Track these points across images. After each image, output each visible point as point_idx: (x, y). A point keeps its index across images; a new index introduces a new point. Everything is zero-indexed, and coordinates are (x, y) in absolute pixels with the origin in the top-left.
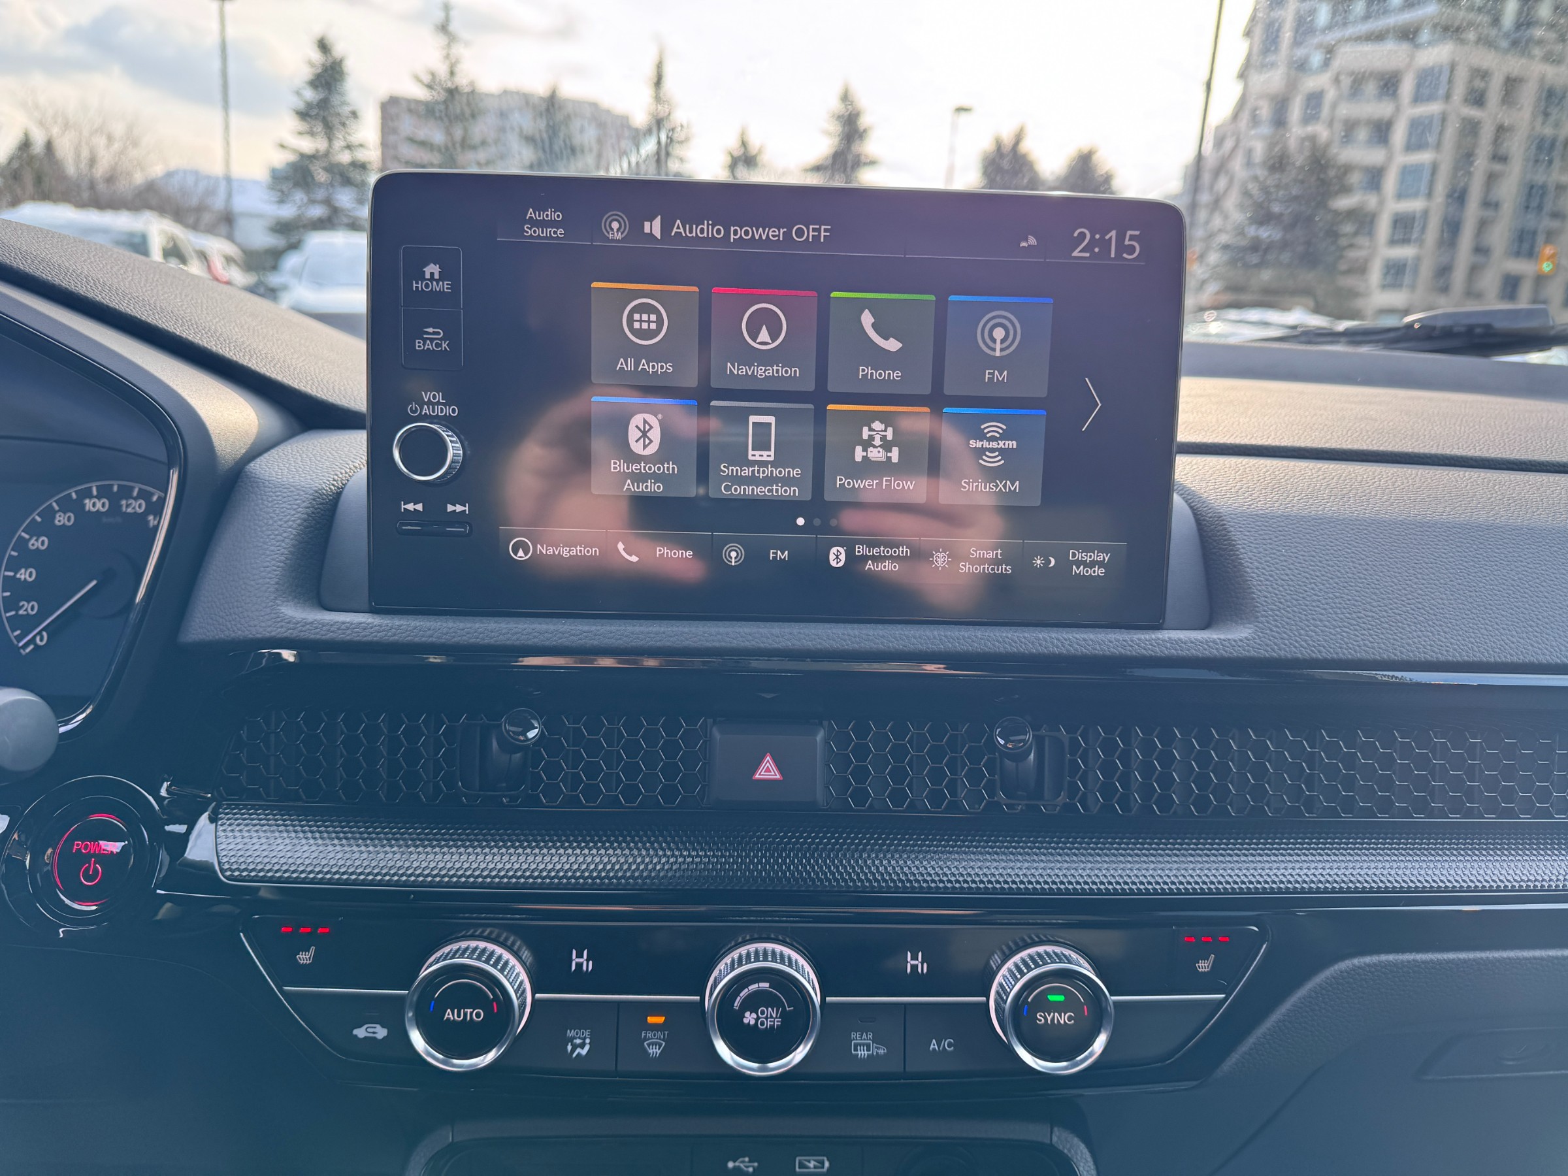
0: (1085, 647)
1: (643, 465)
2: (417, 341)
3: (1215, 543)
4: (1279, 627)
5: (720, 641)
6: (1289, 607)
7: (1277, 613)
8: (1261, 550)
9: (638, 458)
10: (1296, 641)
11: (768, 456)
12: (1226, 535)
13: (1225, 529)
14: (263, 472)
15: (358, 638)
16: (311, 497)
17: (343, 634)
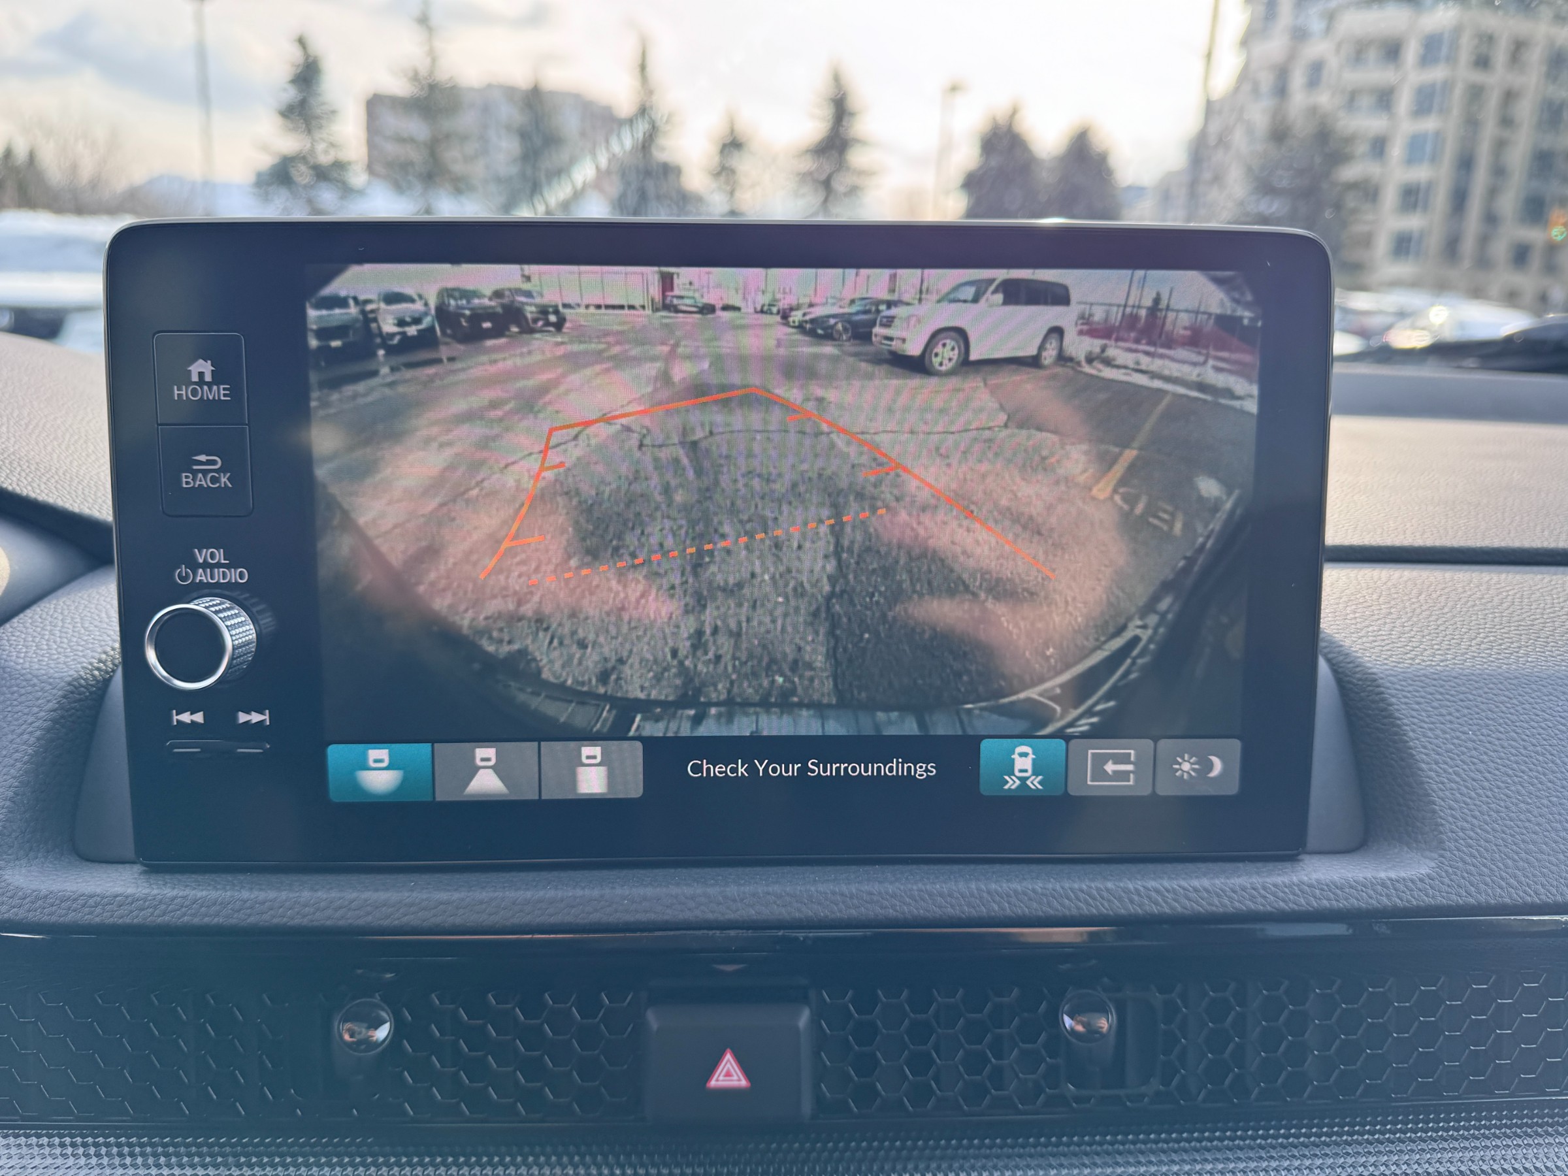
0: (1197, 903)
2: (184, 474)
4: (1474, 857)
5: (646, 912)
6: (1487, 824)
7: (1472, 834)
8: (1438, 732)
10: (1502, 878)
12: (1385, 710)
13: (1383, 700)
15: (112, 920)
16: (60, 693)
17: (90, 913)
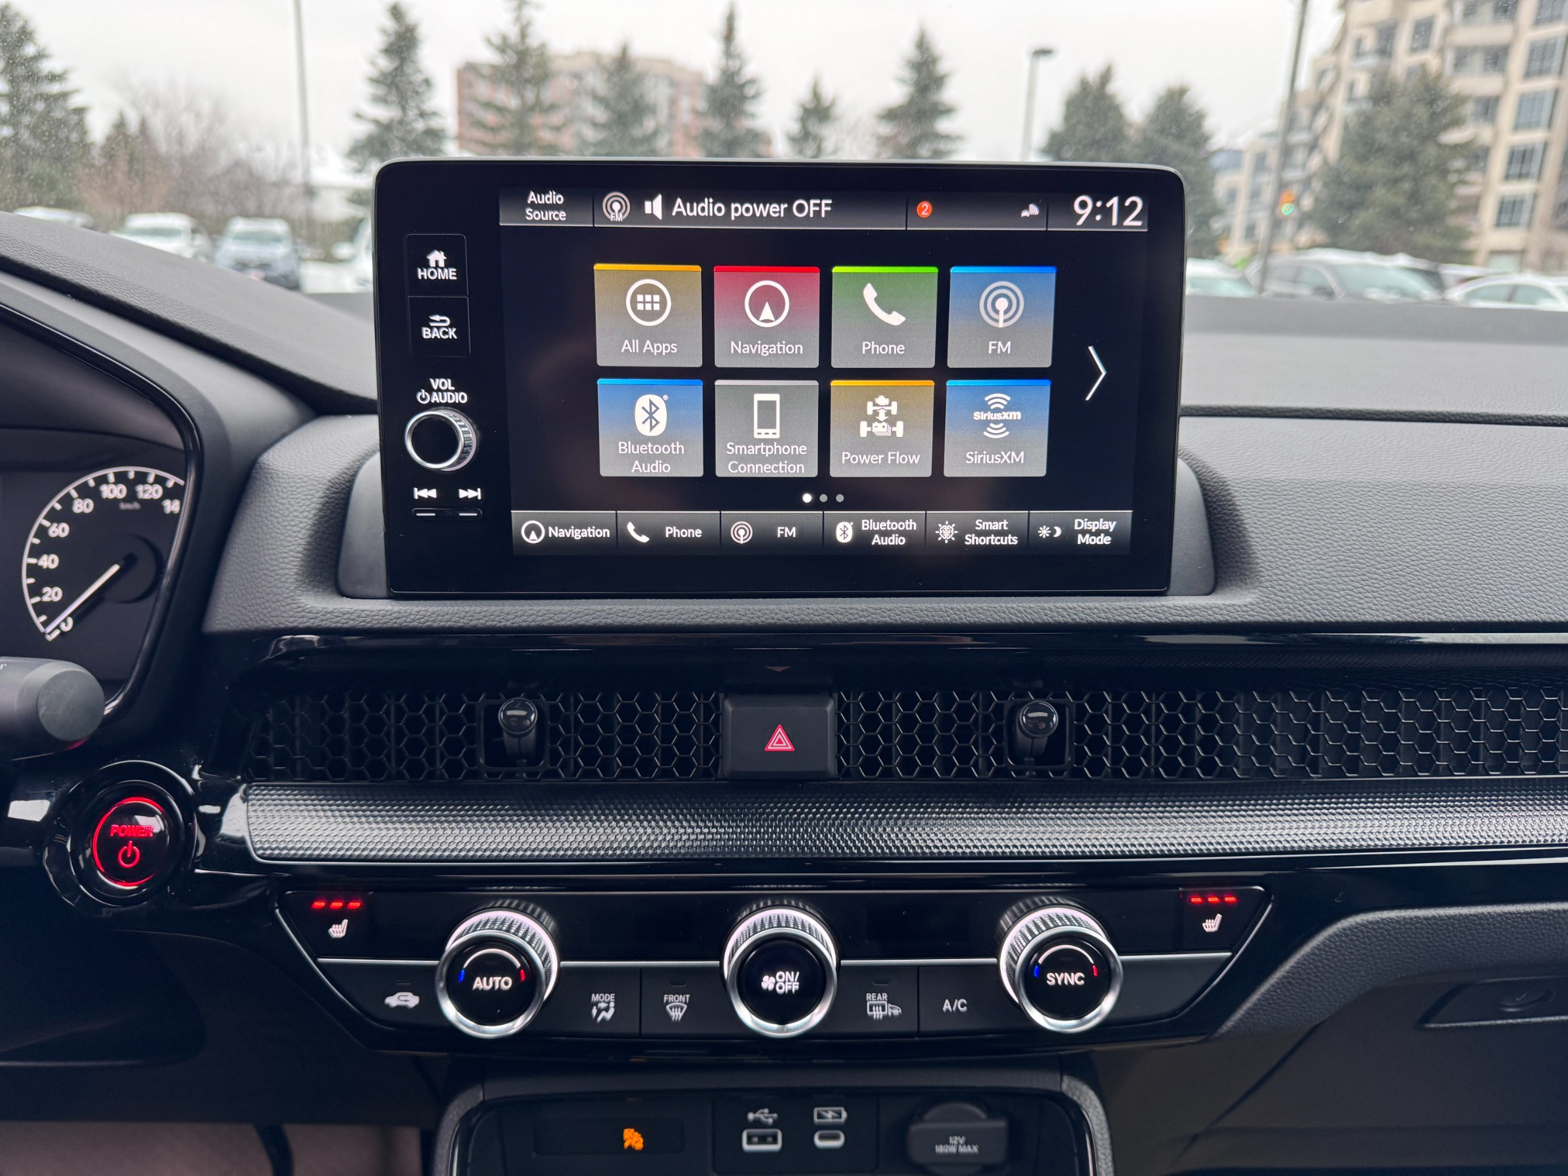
0: (1090, 616)
1: (650, 446)
2: (424, 329)
3: (1219, 509)
4: (1283, 592)
5: (730, 618)
6: (1293, 571)
7: (1282, 577)
8: (1265, 514)
9: (646, 440)
10: (1301, 605)
11: (774, 434)
12: (1230, 500)
13: (1229, 494)
14: (276, 463)
15: (378, 625)
16: (324, 487)
17: (363, 621)
